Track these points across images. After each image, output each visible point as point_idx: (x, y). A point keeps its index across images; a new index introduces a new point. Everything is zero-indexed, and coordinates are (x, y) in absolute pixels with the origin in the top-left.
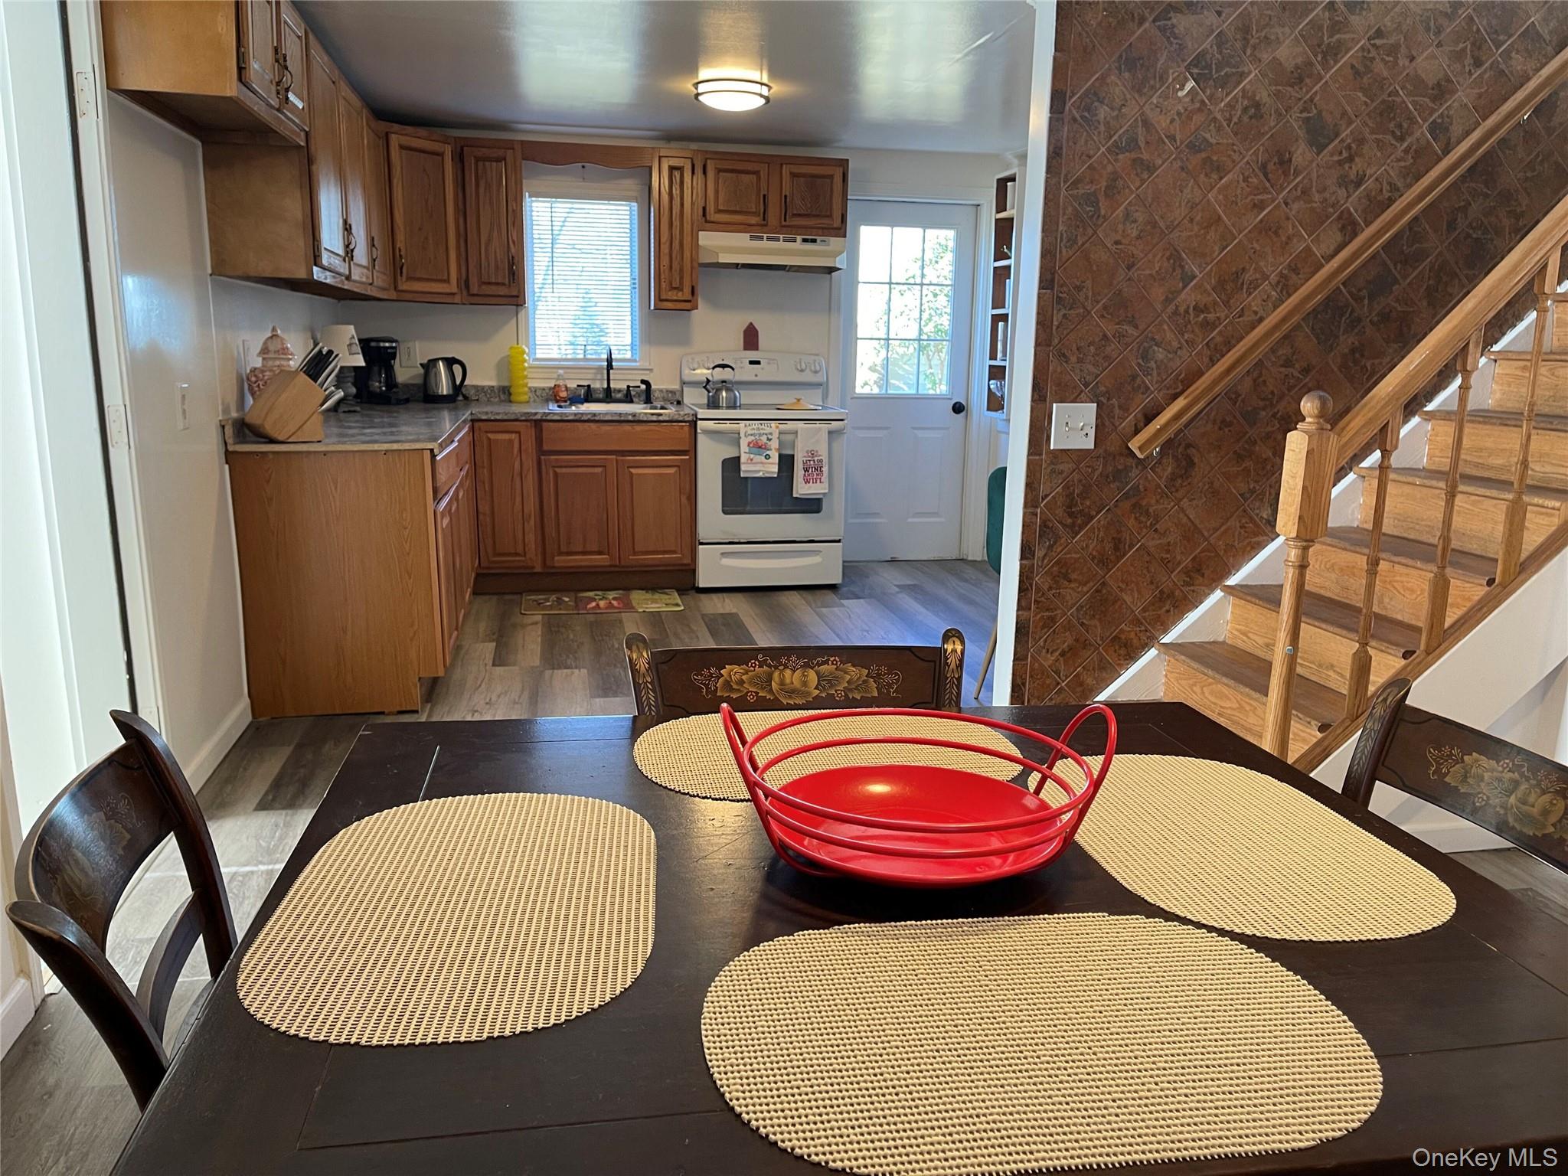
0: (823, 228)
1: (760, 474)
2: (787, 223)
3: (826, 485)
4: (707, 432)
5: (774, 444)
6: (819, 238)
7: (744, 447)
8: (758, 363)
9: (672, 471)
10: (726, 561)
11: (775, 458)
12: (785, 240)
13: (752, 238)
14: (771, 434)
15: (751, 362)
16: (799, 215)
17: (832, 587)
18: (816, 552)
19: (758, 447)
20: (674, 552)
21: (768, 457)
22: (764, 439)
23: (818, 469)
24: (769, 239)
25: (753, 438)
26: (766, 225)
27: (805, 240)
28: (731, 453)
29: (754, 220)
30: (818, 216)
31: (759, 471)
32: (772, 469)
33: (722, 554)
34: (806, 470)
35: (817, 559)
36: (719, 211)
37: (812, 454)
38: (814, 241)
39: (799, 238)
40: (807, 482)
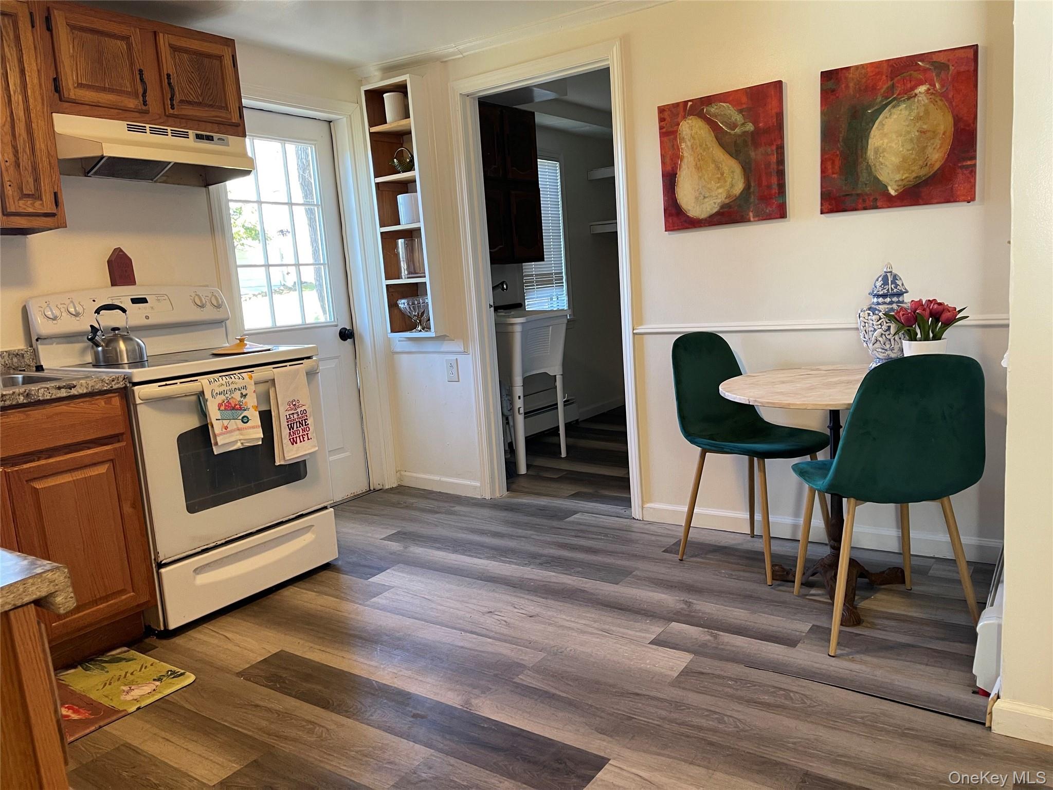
0: (219, 123)
1: (238, 446)
2: (176, 112)
3: (314, 441)
4: (149, 401)
5: (251, 401)
6: (216, 136)
7: (214, 413)
8: (144, 301)
9: (102, 469)
10: (202, 579)
11: (256, 420)
12: (175, 134)
13: (131, 128)
14: (245, 387)
15: (135, 301)
16: (189, 103)
17: (327, 567)
18: (308, 528)
19: (232, 408)
20: (122, 592)
21: (245, 420)
22: (237, 395)
23: (303, 422)
24: (153, 131)
25: (222, 397)
26: (147, 112)
27: (199, 137)
28: (191, 422)
29: (132, 103)
30: (211, 106)
31: (236, 442)
32: (255, 435)
33: (195, 570)
34: (291, 428)
35: (308, 537)
36: (80, 86)
37: (294, 405)
38: (210, 138)
39: (191, 133)
40: (294, 442)
